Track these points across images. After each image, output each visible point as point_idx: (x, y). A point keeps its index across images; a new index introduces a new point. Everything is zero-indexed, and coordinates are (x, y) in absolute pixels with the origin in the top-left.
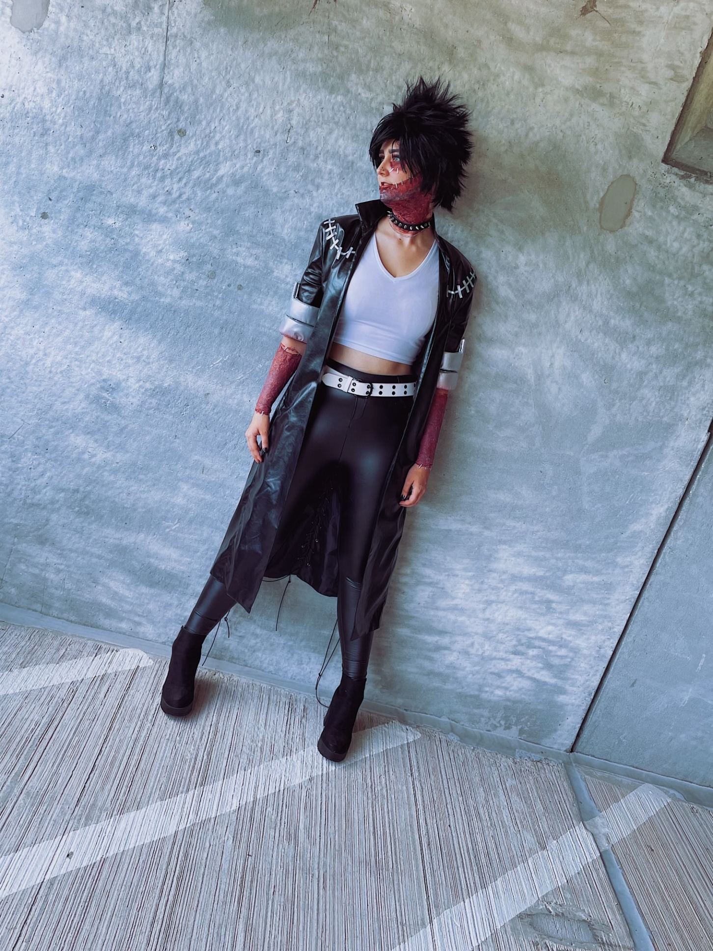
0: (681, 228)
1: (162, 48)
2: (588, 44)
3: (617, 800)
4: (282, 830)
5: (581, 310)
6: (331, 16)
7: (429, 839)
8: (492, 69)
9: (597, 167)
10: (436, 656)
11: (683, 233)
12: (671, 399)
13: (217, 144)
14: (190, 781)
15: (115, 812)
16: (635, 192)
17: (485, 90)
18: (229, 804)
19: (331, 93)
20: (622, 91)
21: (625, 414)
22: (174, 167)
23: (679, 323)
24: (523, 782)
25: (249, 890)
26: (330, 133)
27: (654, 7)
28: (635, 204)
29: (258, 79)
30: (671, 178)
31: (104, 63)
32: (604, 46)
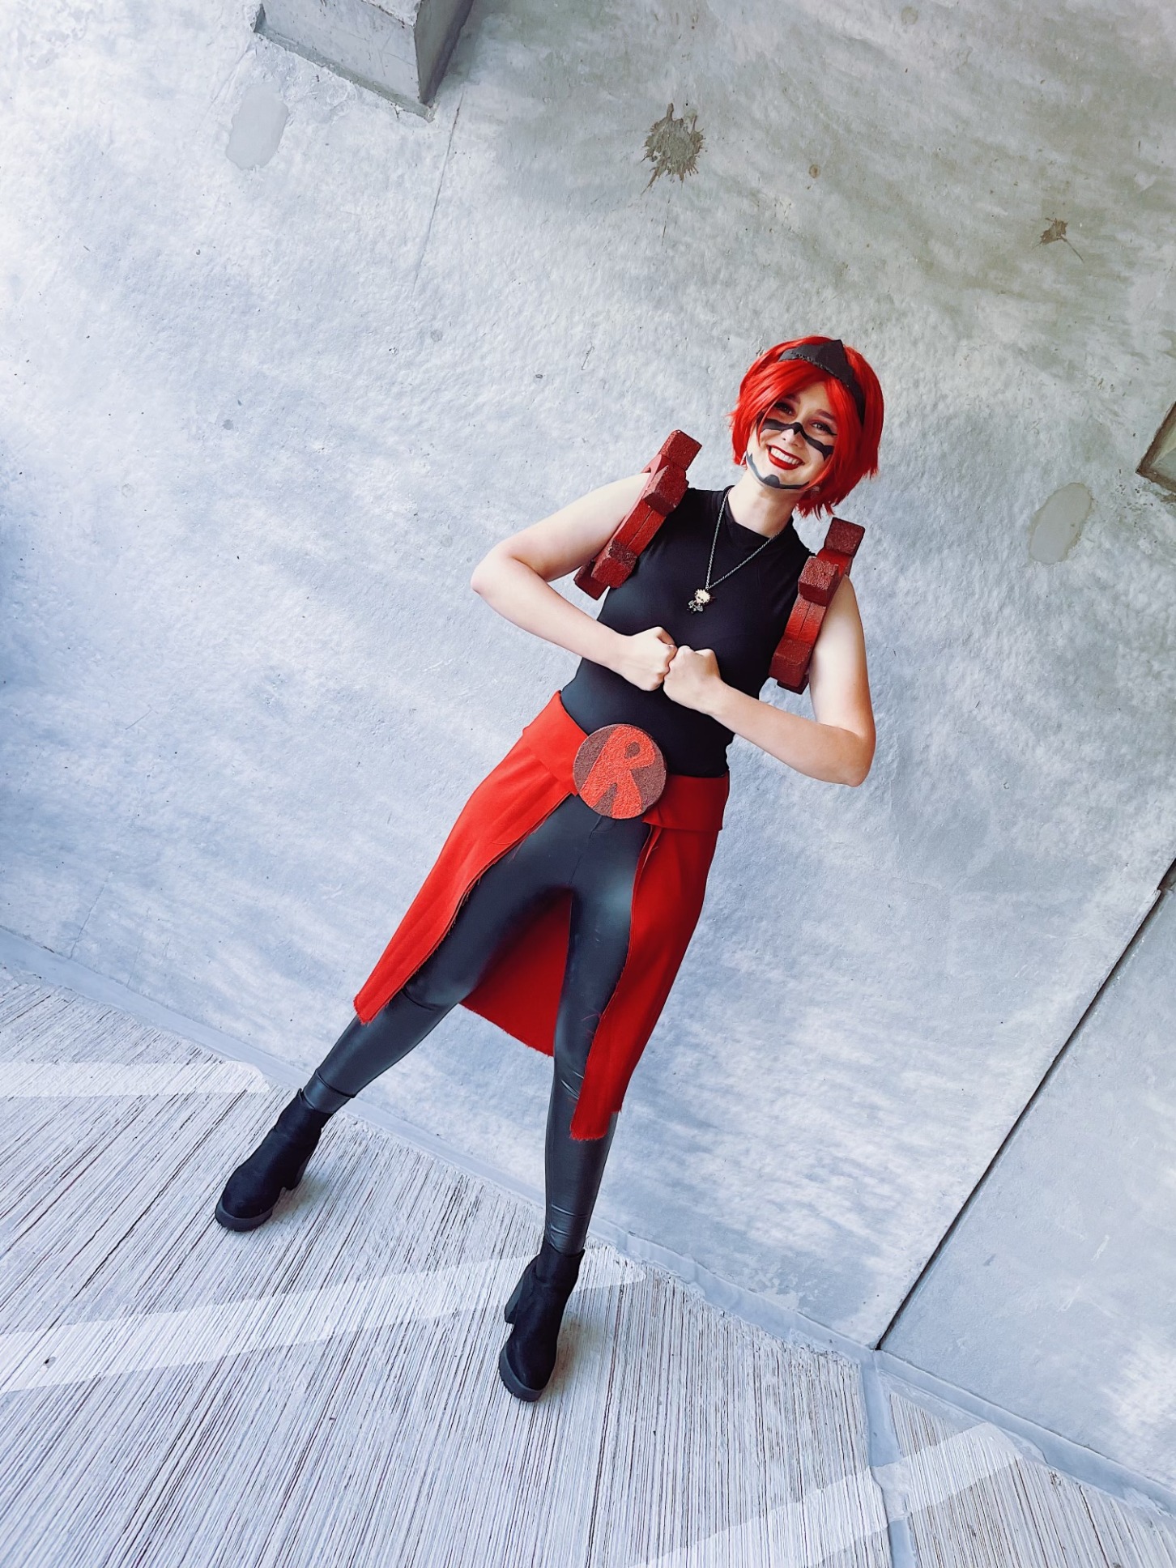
0: (1154, 575)
1: (428, 215)
2: (1045, 286)
3: (934, 1442)
4: (387, 1388)
5: (983, 674)
6: (674, 199)
7: (615, 1449)
8: (897, 303)
9: (1035, 466)
10: (691, 1159)
11: (1156, 582)
12: (1105, 829)
13: (483, 358)
14: (268, 1282)
15: (139, 1308)
16: (1090, 510)
17: (882, 332)
18: (318, 1329)
19: (656, 308)
20: (1089, 359)
21: (1030, 840)
22: (417, 382)
23: (1133, 716)
24: (789, 1384)
25: (308, 1475)
26: (647, 364)
27: (1154, 245)
28: (1086, 528)
29: (554, 276)
30: (1148, 496)
31: (344, 226)
32: (1069, 291)
